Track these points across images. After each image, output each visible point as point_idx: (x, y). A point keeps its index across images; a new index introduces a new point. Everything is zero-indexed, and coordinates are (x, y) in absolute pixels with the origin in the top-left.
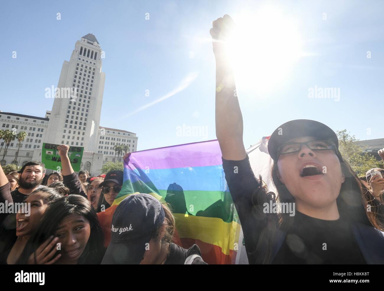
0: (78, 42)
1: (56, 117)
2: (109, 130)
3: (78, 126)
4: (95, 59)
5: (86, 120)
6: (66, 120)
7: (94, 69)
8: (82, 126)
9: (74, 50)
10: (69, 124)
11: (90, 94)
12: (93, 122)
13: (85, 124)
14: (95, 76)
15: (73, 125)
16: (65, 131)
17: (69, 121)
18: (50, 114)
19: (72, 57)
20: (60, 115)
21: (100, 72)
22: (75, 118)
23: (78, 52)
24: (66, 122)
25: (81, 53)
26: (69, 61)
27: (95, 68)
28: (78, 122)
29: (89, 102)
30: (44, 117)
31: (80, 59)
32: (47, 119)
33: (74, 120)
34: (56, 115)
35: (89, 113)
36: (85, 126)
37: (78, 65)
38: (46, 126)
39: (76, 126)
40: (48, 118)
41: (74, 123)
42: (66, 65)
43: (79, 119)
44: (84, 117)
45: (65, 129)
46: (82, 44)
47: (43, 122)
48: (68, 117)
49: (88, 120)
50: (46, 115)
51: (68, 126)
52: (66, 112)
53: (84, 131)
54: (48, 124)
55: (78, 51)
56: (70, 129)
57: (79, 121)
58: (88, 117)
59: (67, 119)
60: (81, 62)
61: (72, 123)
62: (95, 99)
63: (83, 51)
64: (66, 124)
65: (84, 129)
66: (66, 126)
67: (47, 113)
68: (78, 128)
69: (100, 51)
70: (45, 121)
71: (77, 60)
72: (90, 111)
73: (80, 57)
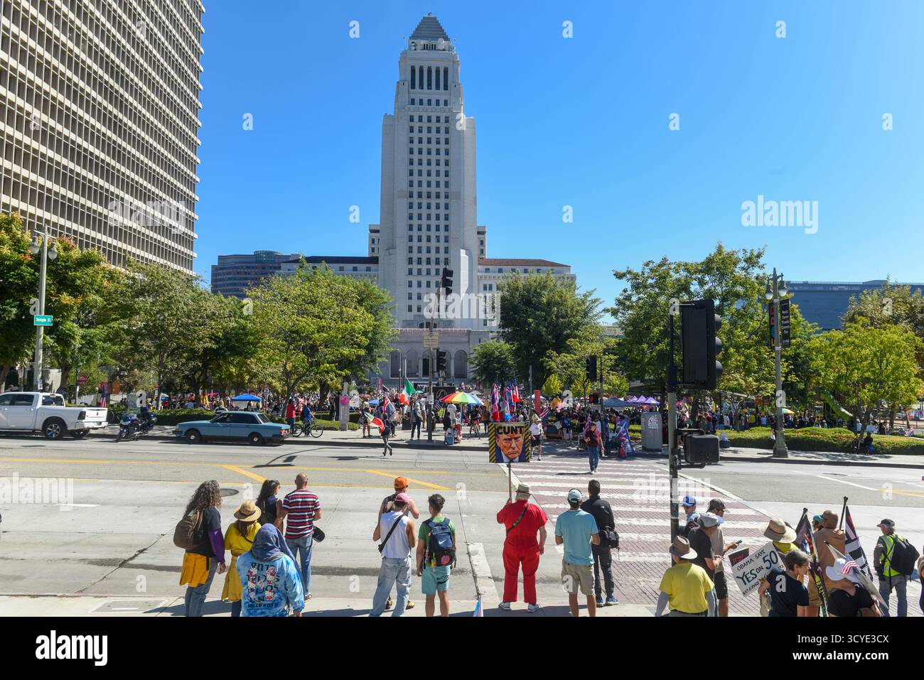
0: (404, 58)
1: (389, 254)
2: (501, 267)
3: (433, 267)
4: (446, 88)
5: (447, 250)
6: (409, 259)
7: (447, 119)
8: (442, 267)
9: (398, 82)
10: (415, 267)
11: (447, 185)
12: (463, 252)
13: (446, 261)
14: (452, 136)
15: (424, 267)
16: (410, 285)
17: (415, 260)
19: (397, 101)
20: (395, 248)
22: (424, 250)
23: (406, 83)
24: (409, 264)
25: (413, 85)
26: (392, 114)
27: (448, 114)
28: (431, 259)
29: (447, 207)
30: (366, 255)
31: (413, 101)
32: (373, 260)
33: (424, 256)
34: (388, 249)
35: (452, 233)
36: (447, 267)
37: (412, 119)
38: (374, 276)
39: (430, 269)
40: (376, 257)
41: (426, 263)
42: (389, 127)
43: (433, 250)
44: (442, 245)
45: (410, 278)
46: (411, 59)
47: (368, 269)
48: (410, 250)
49: (452, 251)
51: (415, 272)
52: (406, 240)
54: (377, 270)
55: (406, 80)
56: (420, 278)
57: (433, 255)
58: (451, 245)
59: (410, 255)
60: (418, 111)
61: (421, 263)
62: (458, 195)
63: (417, 77)
64: (410, 266)
66: (410, 272)
68: (434, 272)
69: (455, 63)
70: (373, 266)
71: (409, 108)
72: (452, 228)
73: (413, 96)
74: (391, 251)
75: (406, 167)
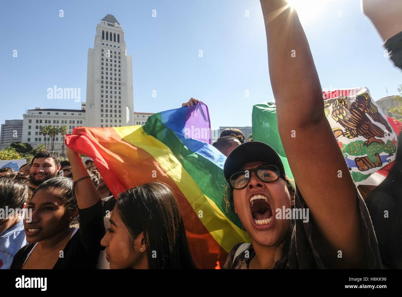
0: (99, 26)
1: (91, 108)
2: (144, 115)
3: (113, 114)
4: (118, 41)
5: (120, 107)
6: (102, 110)
7: (119, 53)
8: (118, 114)
9: (96, 36)
10: (105, 113)
11: (120, 80)
12: (127, 108)
13: (120, 111)
14: (122, 60)
15: (109, 113)
16: (102, 121)
17: (104, 110)
18: (85, 105)
19: (95, 43)
20: (95, 105)
21: (126, 55)
22: (109, 106)
23: (100, 37)
24: (102, 112)
25: (103, 38)
26: (93, 48)
27: (120, 51)
28: (113, 110)
29: (120, 88)
30: (80, 109)
31: (103, 44)
32: (83, 111)
33: (109, 109)
34: (91, 106)
35: (122, 100)
36: (120, 114)
37: (103, 51)
38: (83, 117)
40: (85, 109)
41: (110, 112)
42: (91, 53)
43: (113, 107)
44: (118, 104)
45: (102, 118)
46: (102, 28)
47: (80, 115)
48: (102, 106)
49: (122, 107)
50: (82, 107)
51: (104, 115)
52: (100, 101)
53: (120, 119)
54: (85, 115)
55: (100, 35)
56: (107, 118)
58: (122, 104)
59: (102, 108)
60: (106, 47)
61: (107, 112)
62: (125, 84)
63: (105, 36)
64: (102, 113)
65: (120, 116)
66: (102, 116)
67: (83, 105)
68: (113, 116)
69: (122, 33)
70: (82, 113)
71: (101, 46)
72: (122, 98)
73: (103, 42)
74: (92, 106)
75: (100, 70)
